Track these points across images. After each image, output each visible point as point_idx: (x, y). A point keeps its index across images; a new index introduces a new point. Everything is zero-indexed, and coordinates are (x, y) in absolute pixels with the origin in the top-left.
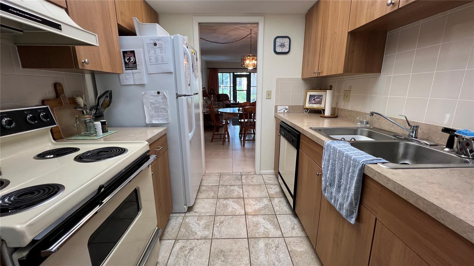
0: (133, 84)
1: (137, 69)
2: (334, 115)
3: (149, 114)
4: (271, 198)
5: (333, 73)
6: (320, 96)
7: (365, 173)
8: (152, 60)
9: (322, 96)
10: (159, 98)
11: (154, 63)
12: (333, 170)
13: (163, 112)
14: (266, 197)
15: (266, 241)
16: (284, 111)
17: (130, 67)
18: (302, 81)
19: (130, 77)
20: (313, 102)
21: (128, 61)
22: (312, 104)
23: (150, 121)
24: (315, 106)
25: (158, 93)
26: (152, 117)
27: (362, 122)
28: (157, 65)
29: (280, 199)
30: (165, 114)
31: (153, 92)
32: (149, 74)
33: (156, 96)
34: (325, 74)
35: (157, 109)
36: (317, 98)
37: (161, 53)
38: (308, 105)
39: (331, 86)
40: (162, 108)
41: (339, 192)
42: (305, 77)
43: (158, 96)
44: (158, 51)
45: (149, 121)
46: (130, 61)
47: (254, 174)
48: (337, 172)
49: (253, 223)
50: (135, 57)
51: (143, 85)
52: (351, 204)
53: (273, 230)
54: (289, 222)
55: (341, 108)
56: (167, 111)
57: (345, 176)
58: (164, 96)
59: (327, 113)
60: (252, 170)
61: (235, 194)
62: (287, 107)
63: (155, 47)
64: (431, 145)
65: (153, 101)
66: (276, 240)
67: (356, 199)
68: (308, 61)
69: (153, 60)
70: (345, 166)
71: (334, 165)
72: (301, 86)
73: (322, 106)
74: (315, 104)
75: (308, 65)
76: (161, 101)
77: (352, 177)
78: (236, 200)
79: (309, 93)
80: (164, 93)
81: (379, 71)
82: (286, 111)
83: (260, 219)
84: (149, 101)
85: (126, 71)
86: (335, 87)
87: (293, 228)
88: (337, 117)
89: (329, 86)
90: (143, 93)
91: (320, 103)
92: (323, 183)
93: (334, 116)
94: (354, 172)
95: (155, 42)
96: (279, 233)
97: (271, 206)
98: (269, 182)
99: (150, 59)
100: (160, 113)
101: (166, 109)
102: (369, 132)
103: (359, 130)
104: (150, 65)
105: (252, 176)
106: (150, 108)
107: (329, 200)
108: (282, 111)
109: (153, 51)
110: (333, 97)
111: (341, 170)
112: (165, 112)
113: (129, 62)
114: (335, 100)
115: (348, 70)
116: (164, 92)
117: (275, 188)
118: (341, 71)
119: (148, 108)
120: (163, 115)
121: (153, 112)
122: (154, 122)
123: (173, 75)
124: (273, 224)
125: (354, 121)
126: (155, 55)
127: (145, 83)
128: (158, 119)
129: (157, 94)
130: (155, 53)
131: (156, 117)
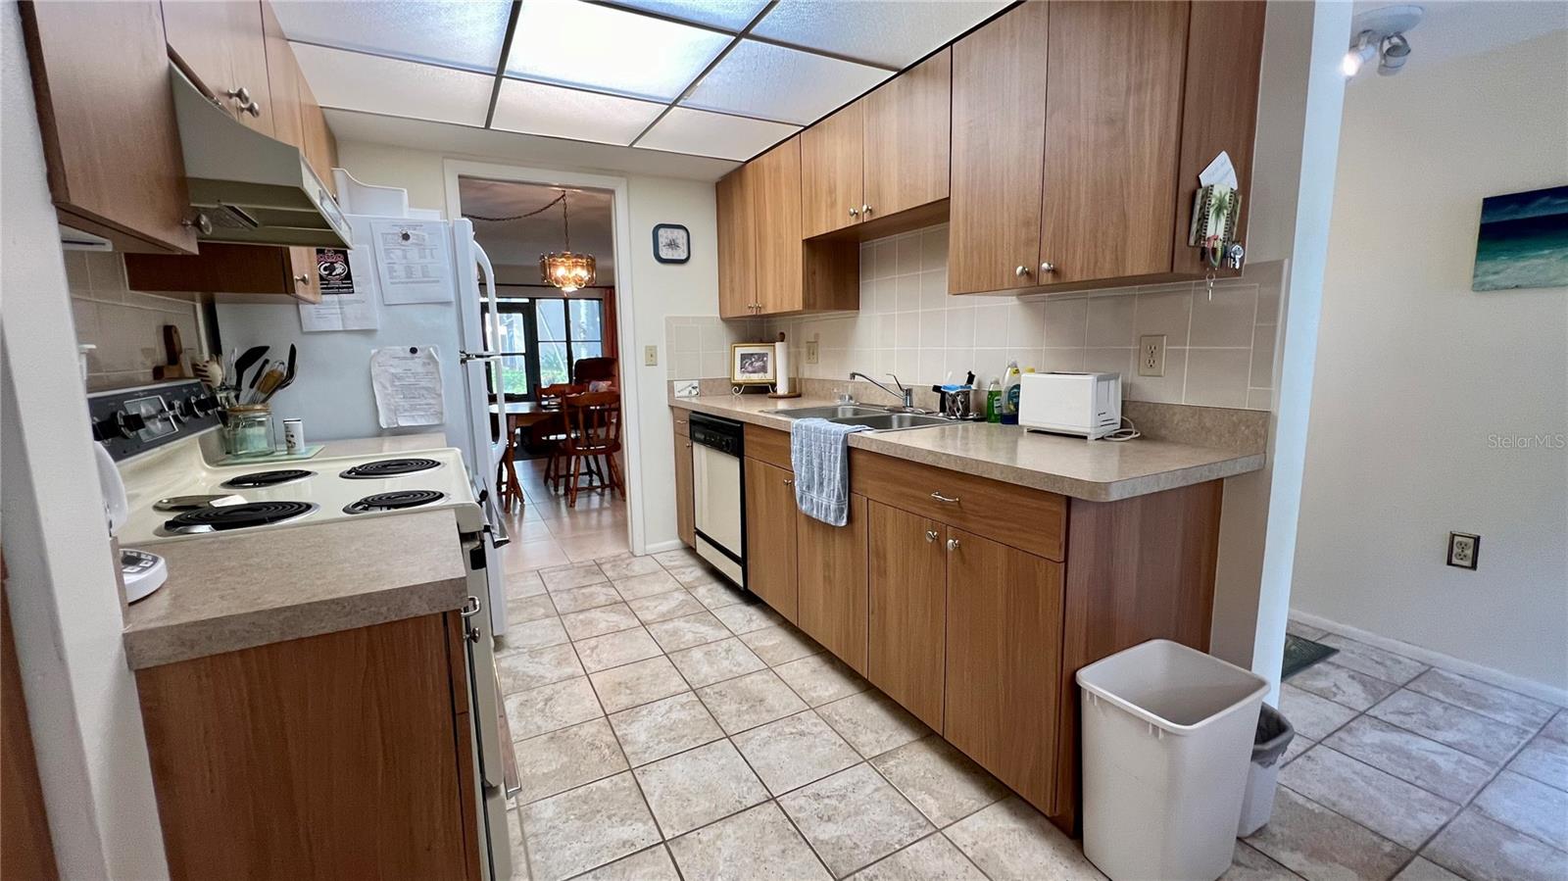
0: (341, 329)
1: (353, 292)
2: (795, 391)
3: (389, 405)
4: (688, 589)
5: (787, 308)
6: (761, 357)
7: (850, 445)
8: (395, 271)
9: (765, 355)
10: (416, 364)
11: (403, 280)
12: (810, 463)
13: (426, 399)
14: (677, 589)
15: (705, 648)
16: (690, 392)
17: (332, 288)
18: (721, 326)
19: (334, 311)
20: (750, 369)
21: (327, 273)
22: (748, 375)
23: (389, 421)
24: (756, 378)
25: (413, 351)
26: (395, 411)
27: (842, 398)
28: (409, 285)
29: (710, 587)
30: (432, 401)
31: (397, 348)
32: (386, 305)
33: (405, 358)
34: (770, 310)
35: (410, 392)
36: (756, 361)
37: (421, 257)
38: (740, 377)
39: (782, 334)
40: (423, 388)
41: (822, 491)
42: (729, 314)
43: (413, 358)
44: (413, 254)
45: (387, 423)
46: (334, 274)
47: (629, 558)
48: (816, 462)
49: (667, 632)
50: (347, 263)
51: (368, 333)
52: (839, 497)
53: (711, 632)
54: (741, 615)
55: (806, 377)
56: (440, 395)
57: (827, 463)
58: (431, 357)
59: (782, 388)
60: (622, 551)
61: (602, 599)
62: (696, 384)
63: (404, 242)
64: (927, 413)
65: (401, 371)
66: (724, 644)
67: (843, 487)
68: (732, 281)
69: (400, 272)
70: (825, 447)
71: (809, 454)
72: (722, 335)
73: (768, 377)
74: (754, 372)
75: (732, 290)
76: (420, 369)
77: (836, 458)
78: (609, 608)
79: (740, 351)
80: (429, 351)
81: (855, 306)
82: (694, 392)
83: (680, 624)
84: (387, 371)
85: (324, 296)
86: (789, 336)
87: (750, 621)
88: (799, 396)
89: (778, 332)
90: (373, 351)
91: (764, 369)
92: (797, 489)
93: (795, 394)
94: (836, 450)
95: (404, 232)
96: (725, 633)
97: (694, 600)
98: (672, 563)
99: (391, 270)
100: (418, 401)
101: (434, 389)
102: (855, 410)
103: (840, 409)
104: (392, 283)
105: (628, 561)
106: (390, 389)
107: (808, 513)
108: (686, 393)
109: (399, 253)
110: (788, 355)
111: (820, 456)
112: (434, 398)
113: (330, 274)
114: (793, 360)
115: (809, 304)
116: (431, 349)
117: (691, 573)
118: (798, 306)
119: (384, 387)
120: (427, 404)
121: (399, 399)
122: (403, 423)
123: (453, 310)
124: (709, 623)
125: (830, 396)
126: (404, 261)
127: (378, 327)
128: (413, 416)
129: (409, 355)
130: (405, 257)
131: (405, 410)
